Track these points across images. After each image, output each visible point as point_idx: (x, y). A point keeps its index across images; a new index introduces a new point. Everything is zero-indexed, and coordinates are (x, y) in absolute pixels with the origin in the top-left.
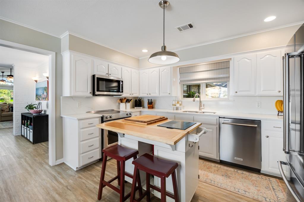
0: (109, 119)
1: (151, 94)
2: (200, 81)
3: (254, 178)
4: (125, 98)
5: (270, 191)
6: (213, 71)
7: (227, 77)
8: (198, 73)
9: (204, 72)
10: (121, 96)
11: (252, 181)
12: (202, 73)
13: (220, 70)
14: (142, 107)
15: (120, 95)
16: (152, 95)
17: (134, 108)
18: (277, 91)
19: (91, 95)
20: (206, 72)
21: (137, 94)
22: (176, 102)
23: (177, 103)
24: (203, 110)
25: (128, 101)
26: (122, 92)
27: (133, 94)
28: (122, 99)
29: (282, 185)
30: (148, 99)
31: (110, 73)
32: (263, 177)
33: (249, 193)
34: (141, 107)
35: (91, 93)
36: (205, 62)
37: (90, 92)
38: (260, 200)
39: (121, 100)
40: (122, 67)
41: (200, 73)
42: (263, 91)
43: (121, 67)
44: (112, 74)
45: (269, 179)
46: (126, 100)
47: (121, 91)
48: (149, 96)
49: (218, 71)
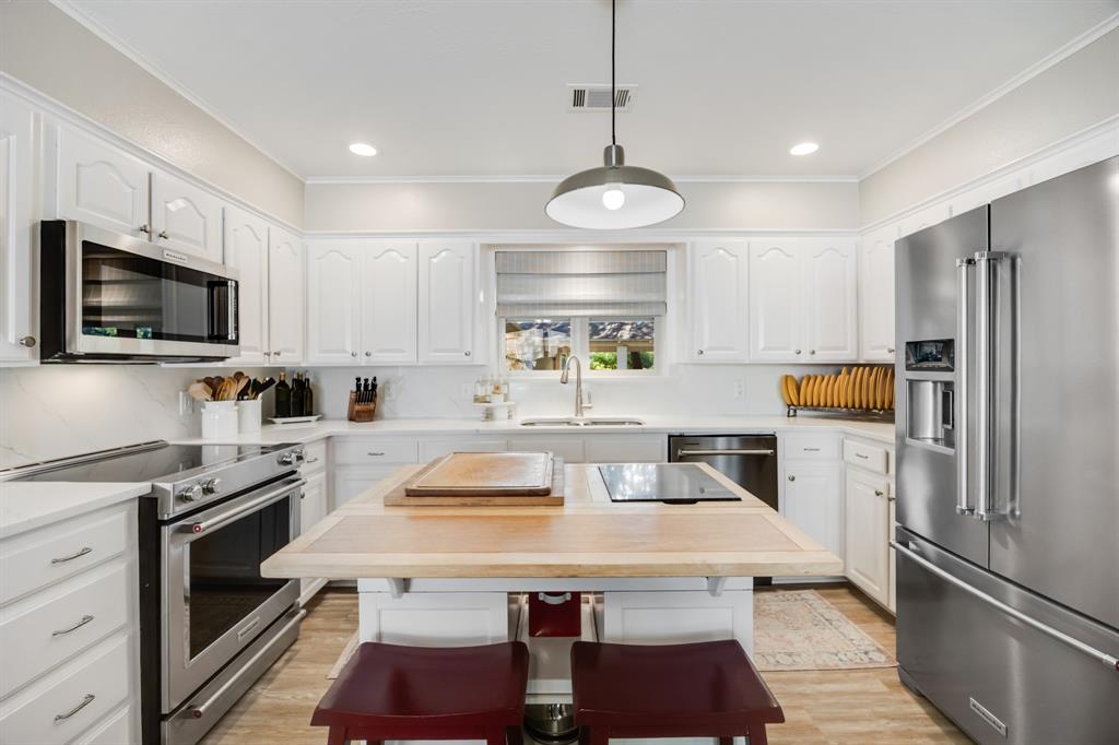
0: (200, 499)
1: (374, 354)
2: (572, 309)
3: (774, 607)
4: (239, 375)
5: (828, 631)
6: (617, 279)
7: (658, 303)
8: (567, 280)
9: (588, 279)
10: (220, 364)
11: (777, 618)
12: (581, 279)
13: (639, 277)
14: (313, 418)
15: (222, 359)
16: (379, 358)
17: (274, 423)
18: (793, 352)
19: (30, 357)
20: (596, 279)
21: (294, 351)
22: (490, 389)
23: (494, 393)
24: (588, 415)
25: (254, 388)
26: (236, 342)
27: (278, 354)
28: (221, 380)
29: (832, 604)
30: (358, 380)
31: (158, 227)
32: (803, 596)
33: (800, 656)
34: (310, 414)
35: (30, 342)
36: (595, 245)
37: (27, 334)
38: (831, 664)
39: (215, 388)
40: (230, 207)
41: (574, 280)
42: (764, 349)
43: (224, 204)
44: (177, 236)
45: (799, 595)
46: (243, 383)
47: (232, 336)
48: (362, 361)
49: (631, 279)
